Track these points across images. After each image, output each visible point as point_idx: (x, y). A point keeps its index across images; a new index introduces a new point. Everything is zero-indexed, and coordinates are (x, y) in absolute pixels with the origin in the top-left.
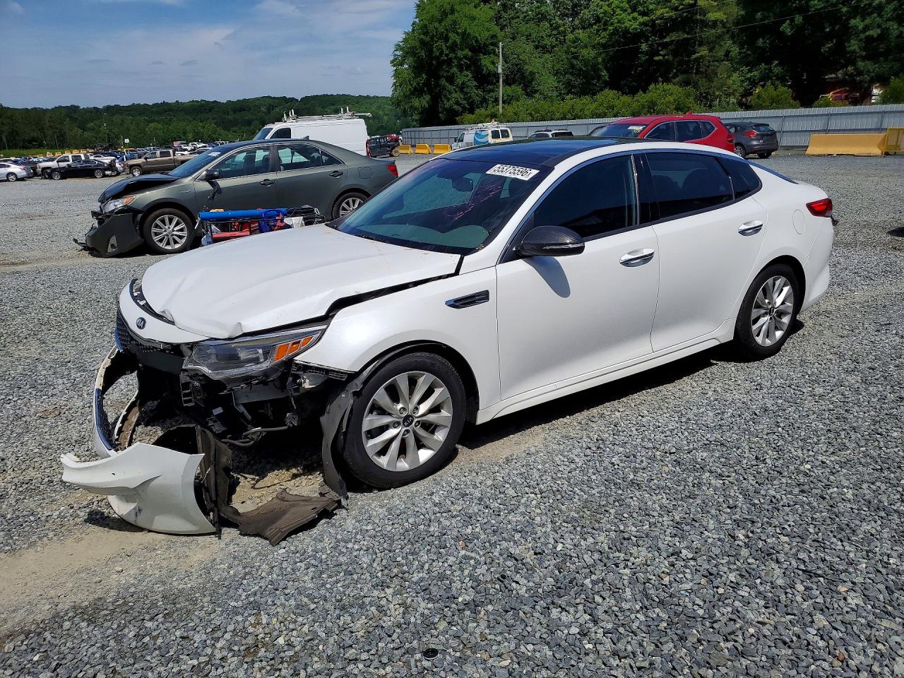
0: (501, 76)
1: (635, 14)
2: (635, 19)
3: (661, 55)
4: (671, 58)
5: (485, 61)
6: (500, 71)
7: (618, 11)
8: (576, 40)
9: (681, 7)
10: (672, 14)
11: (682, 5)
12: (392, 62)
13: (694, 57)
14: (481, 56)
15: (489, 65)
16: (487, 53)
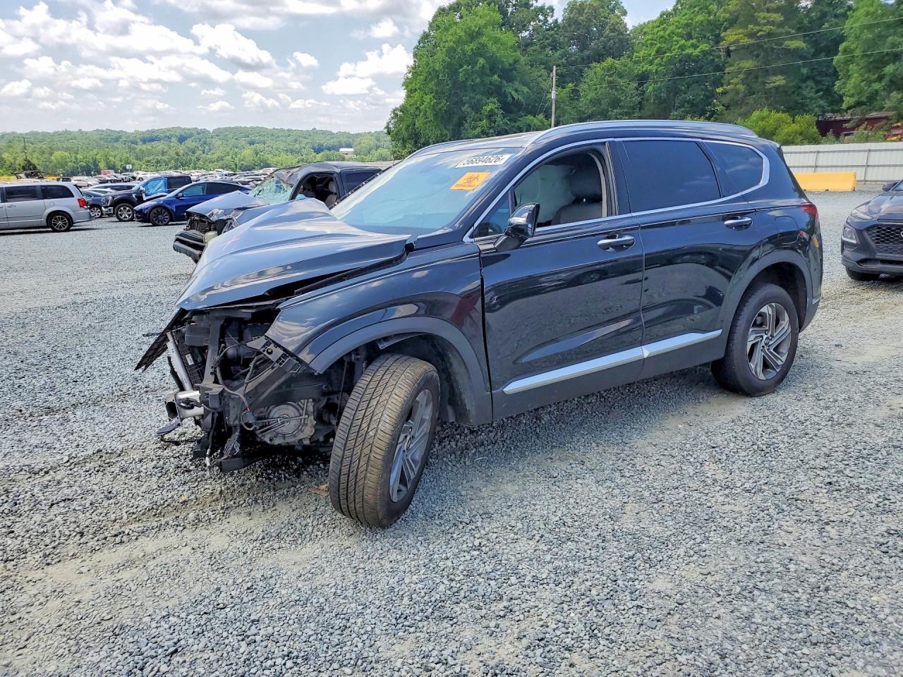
0: (554, 102)
1: (694, 41)
2: (694, 46)
3: (731, 84)
4: (741, 87)
5: (509, 89)
6: (554, 96)
7: (675, 38)
8: (611, 67)
9: (761, 33)
10: (746, 41)
11: (761, 31)
13: (768, 86)
14: (505, 83)
15: (513, 93)
16: (510, 80)
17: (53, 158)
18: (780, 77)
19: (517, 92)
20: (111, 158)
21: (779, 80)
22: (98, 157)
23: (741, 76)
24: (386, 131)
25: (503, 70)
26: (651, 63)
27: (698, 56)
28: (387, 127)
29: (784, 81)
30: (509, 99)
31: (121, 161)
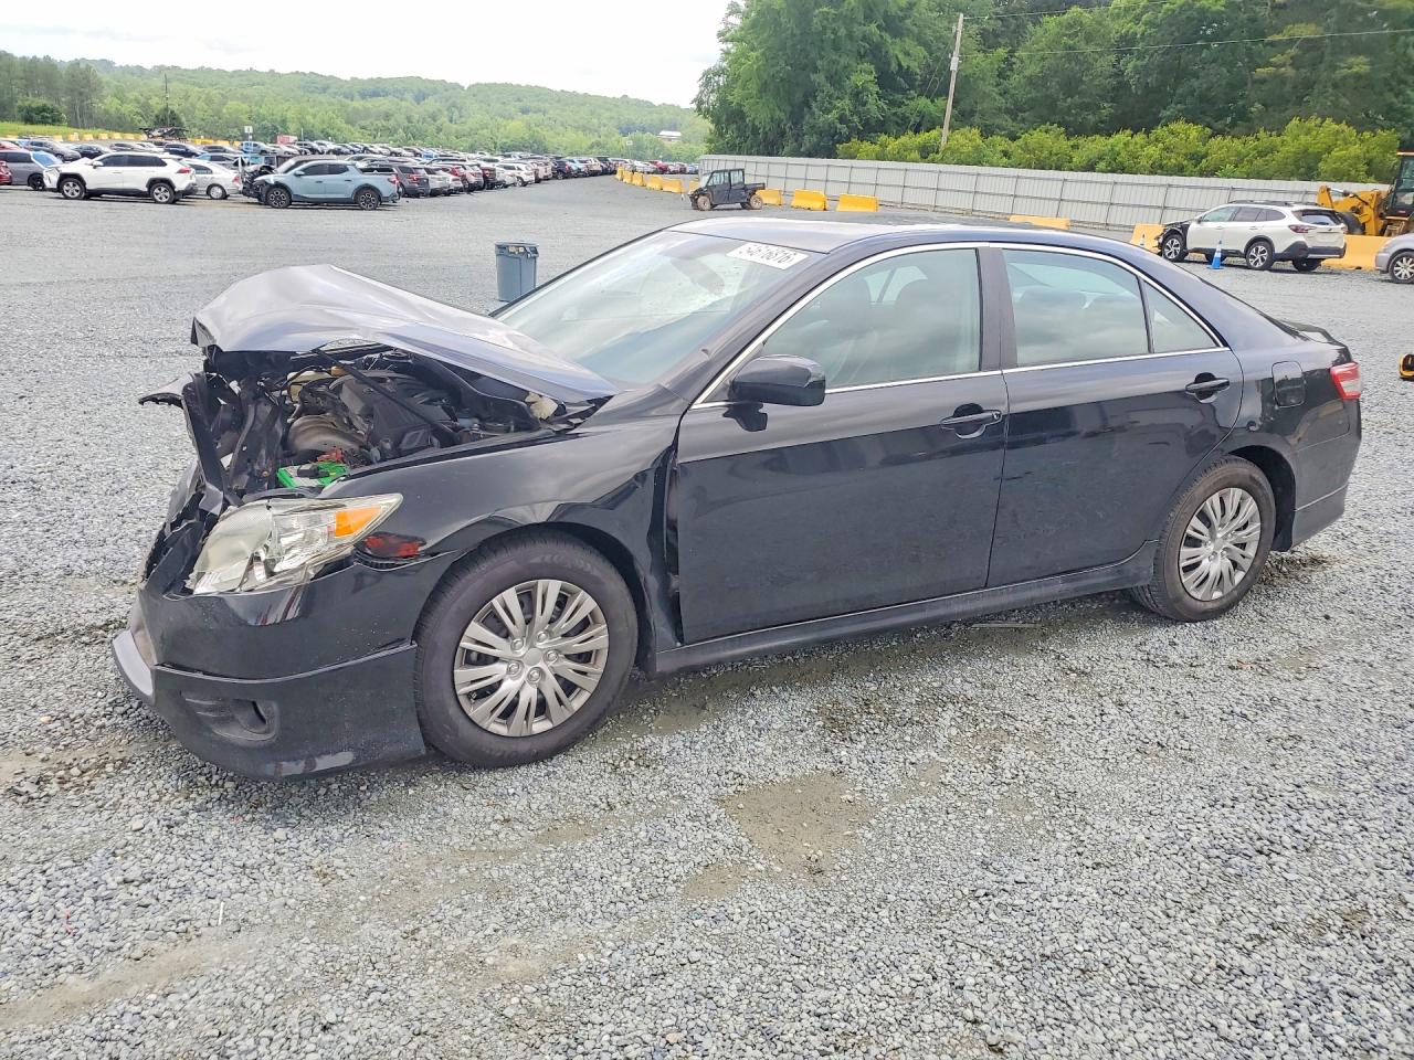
0: (954, 76)
3: (1271, 65)
4: (1289, 71)
5: (895, 50)
6: (954, 66)
8: (1076, 22)
12: (720, 34)
13: (1339, 73)
14: (887, 36)
15: (901, 56)
16: (897, 33)
17: (224, 111)
18: (1362, 59)
19: (908, 54)
20: (309, 118)
21: (1359, 65)
22: (289, 115)
23: (1293, 51)
24: (694, 106)
25: (886, 16)
26: (1137, 19)
27: (1219, 13)
28: (698, 101)
29: (1368, 67)
30: (894, 67)
31: (323, 122)
